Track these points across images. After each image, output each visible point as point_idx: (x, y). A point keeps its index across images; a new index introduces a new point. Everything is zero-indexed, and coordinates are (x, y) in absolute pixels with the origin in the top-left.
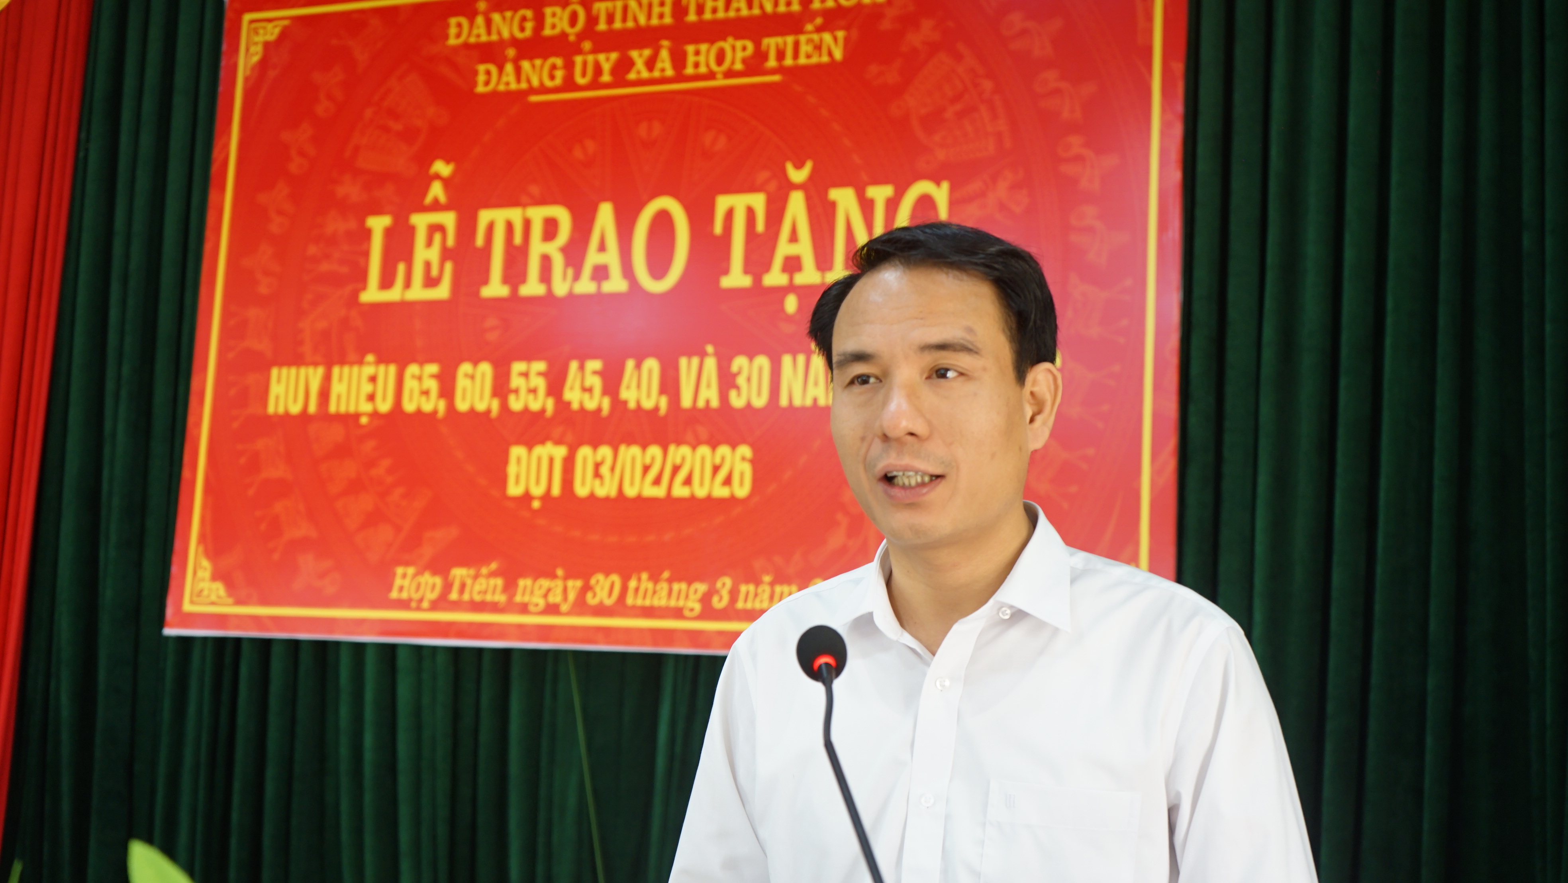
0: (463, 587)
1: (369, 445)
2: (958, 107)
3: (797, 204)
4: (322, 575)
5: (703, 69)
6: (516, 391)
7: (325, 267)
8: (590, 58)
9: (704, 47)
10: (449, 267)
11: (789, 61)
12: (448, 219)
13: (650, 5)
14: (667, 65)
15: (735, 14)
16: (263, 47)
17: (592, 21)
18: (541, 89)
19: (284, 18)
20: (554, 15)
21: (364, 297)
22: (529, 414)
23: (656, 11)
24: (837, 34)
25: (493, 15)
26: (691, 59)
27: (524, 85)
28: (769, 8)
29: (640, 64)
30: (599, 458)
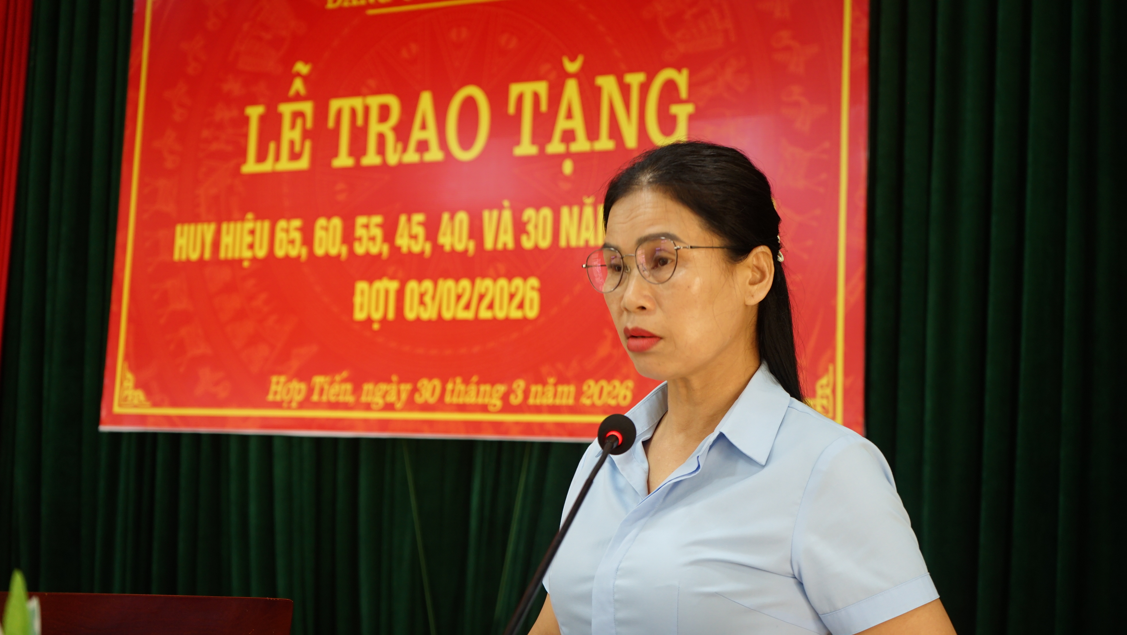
0: (322, 391)
1: (251, 283)
2: (694, 10)
3: (571, 89)
4: (217, 383)
6: (360, 239)
7: (215, 146)
10: (308, 144)
12: (307, 107)
18: (376, 5)
21: (244, 169)
22: (370, 257)
27: (362, 2)
30: (423, 290)
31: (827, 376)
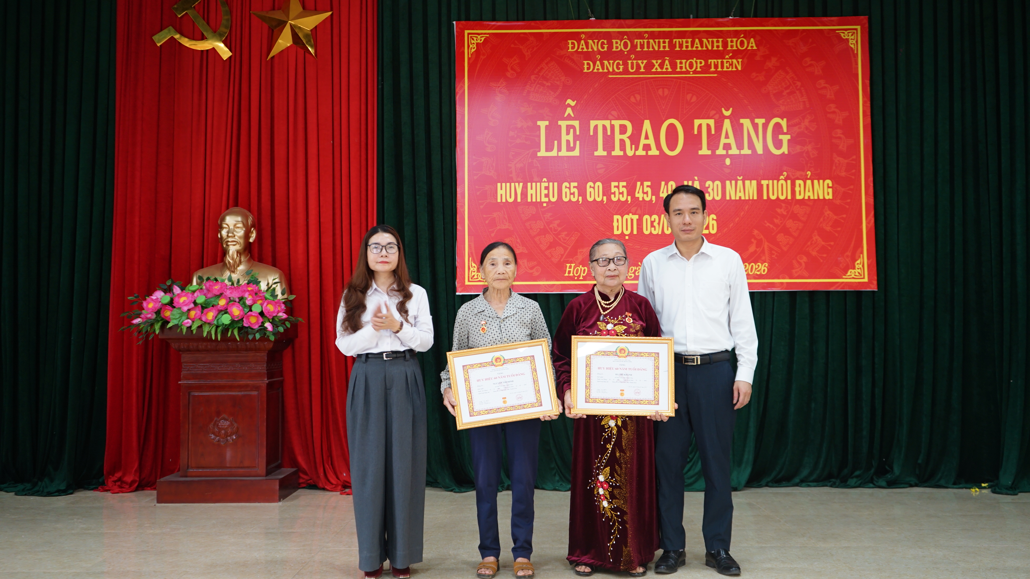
1: (548, 215)
3: (727, 124)
4: (532, 268)
5: (684, 70)
6: (614, 193)
7: (518, 141)
8: (635, 62)
9: (684, 61)
10: (578, 143)
11: (720, 69)
12: (576, 123)
13: (659, 42)
14: (669, 67)
15: (696, 49)
16: (476, 46)
17: (634, 46)
18: (614, 73)
19: (485, 34)
20: (617, 43)
21: (539, 154)
22: (620, 202)
23: (662, 45)
24: (739, 60)
25: (588, 41)
26: (679, 65)
27: (605, 70)
28: (710, 48)
29: (657, 65)
30: (653, 220)
31: (860, 259)
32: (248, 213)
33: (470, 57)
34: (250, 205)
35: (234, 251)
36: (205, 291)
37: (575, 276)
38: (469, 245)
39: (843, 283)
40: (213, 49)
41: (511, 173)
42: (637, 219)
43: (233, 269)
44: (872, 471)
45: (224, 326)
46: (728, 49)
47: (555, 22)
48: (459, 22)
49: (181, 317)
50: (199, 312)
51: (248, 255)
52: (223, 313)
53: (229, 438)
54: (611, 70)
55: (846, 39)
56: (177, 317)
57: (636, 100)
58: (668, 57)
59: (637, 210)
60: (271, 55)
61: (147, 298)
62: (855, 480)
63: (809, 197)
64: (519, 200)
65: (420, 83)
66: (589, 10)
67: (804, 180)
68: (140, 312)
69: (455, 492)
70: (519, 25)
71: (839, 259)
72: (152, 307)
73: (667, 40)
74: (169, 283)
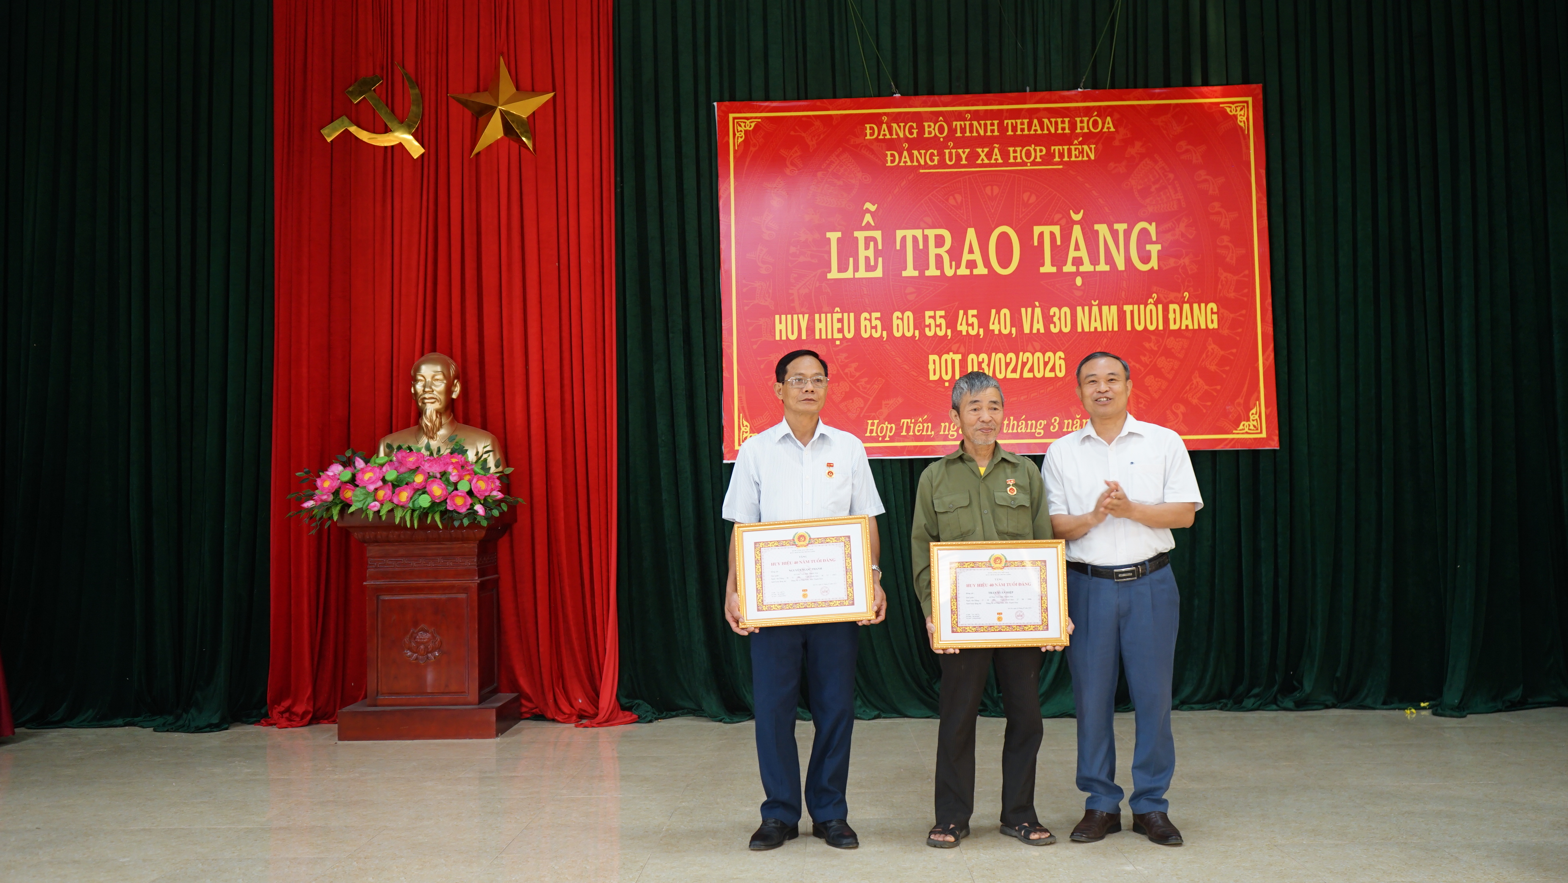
0: (908, 428)
1: (843, 356)
2: (1157, 186)
3: (1077, 231)
5: (1019, 160)
7: (802, 259)
8: (954, 151)
9: (1018, 149)
10: (880, 261)
11: (1066, 159)
13: (985, 125)
14: (999, 157)
15: (1034, 133)
16: (744, 134)
17: (952, 131)
18: (926, 166)
19: (756, 118)
20: (929, 126)
21: (829, 276)
22: (938, 338)
23: (989, 128)
24: (1091, 146)
25: (892, 124)
26: (1012, 155)
27: (915, 163)
28: (1053, 131)
29: (983, 156)
30: (980, 360)
31: (1256, 408)
32: (450, 361)
33: (736, 148)
34: (451, 349)
35: (432, 411)
36: (396, 464)
37: (880, 437)
38: (740, 398)
39: (1233, 439)
40: (400, 144)
41: (793, 301)
42: (960, 360)
43: (431, 435)
44: (1275, 688)
45: (422, 510)
46: (1077, 131)
47: (848, 100)
48: (721, 103)
49: (365, 498)
50: (389, 492)
51: (451, 415)
52: (421, 492)
53: (430, 655)
54: (922, 163)
55: (1234, 115)
56: (361, 499)
57: (957, 202)
58: (997, 144)
59: (959, 347)
60: (476, 151)
61: (321, 473)
62: (1252, 700)
63: (1187, 326)
64: (804, 337)
65: (671, 184)
66: (892, 83)
67: (1181, 304)
68: (312, 492)
69: (725, 723)
70: (800, 106)
71: (1227, 408)
72: (329, 486)
73: (996, 122)
74: (348, 453)
